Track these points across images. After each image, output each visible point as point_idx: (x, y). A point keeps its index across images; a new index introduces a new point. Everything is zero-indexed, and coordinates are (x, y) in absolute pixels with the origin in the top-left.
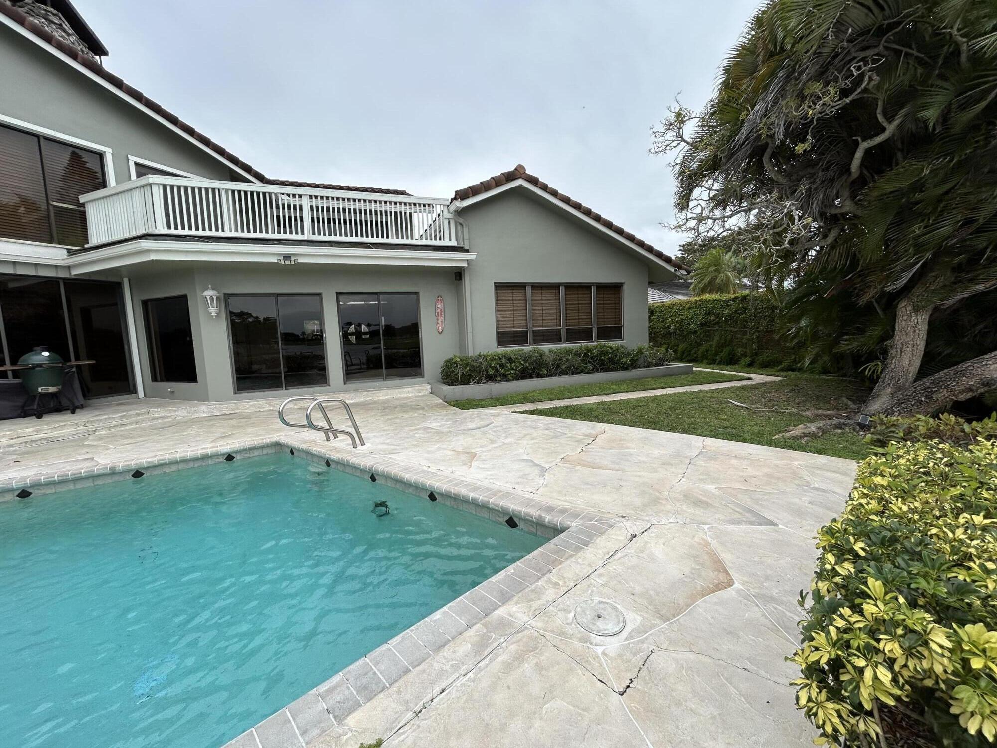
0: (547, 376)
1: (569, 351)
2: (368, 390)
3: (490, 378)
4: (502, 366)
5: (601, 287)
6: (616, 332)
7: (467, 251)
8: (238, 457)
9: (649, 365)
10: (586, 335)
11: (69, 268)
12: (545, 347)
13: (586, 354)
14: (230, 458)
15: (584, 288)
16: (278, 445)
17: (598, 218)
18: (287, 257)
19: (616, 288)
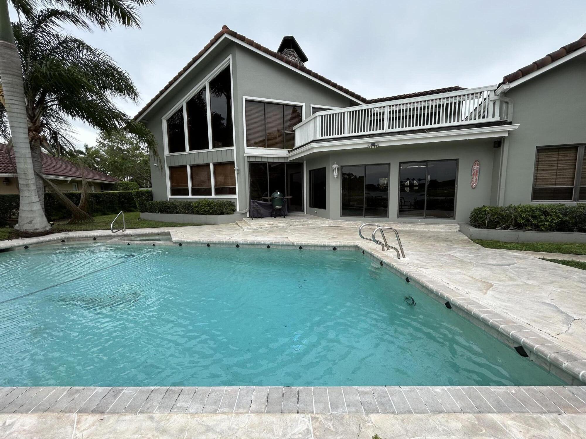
2: (412, 223)
3: (518, 226)
4: (534, 217)
7: (510, 123)
8: (338, 249)
11: (288, 158)
14: (335, 249)
16: (357, 247)
18: (373, 144)
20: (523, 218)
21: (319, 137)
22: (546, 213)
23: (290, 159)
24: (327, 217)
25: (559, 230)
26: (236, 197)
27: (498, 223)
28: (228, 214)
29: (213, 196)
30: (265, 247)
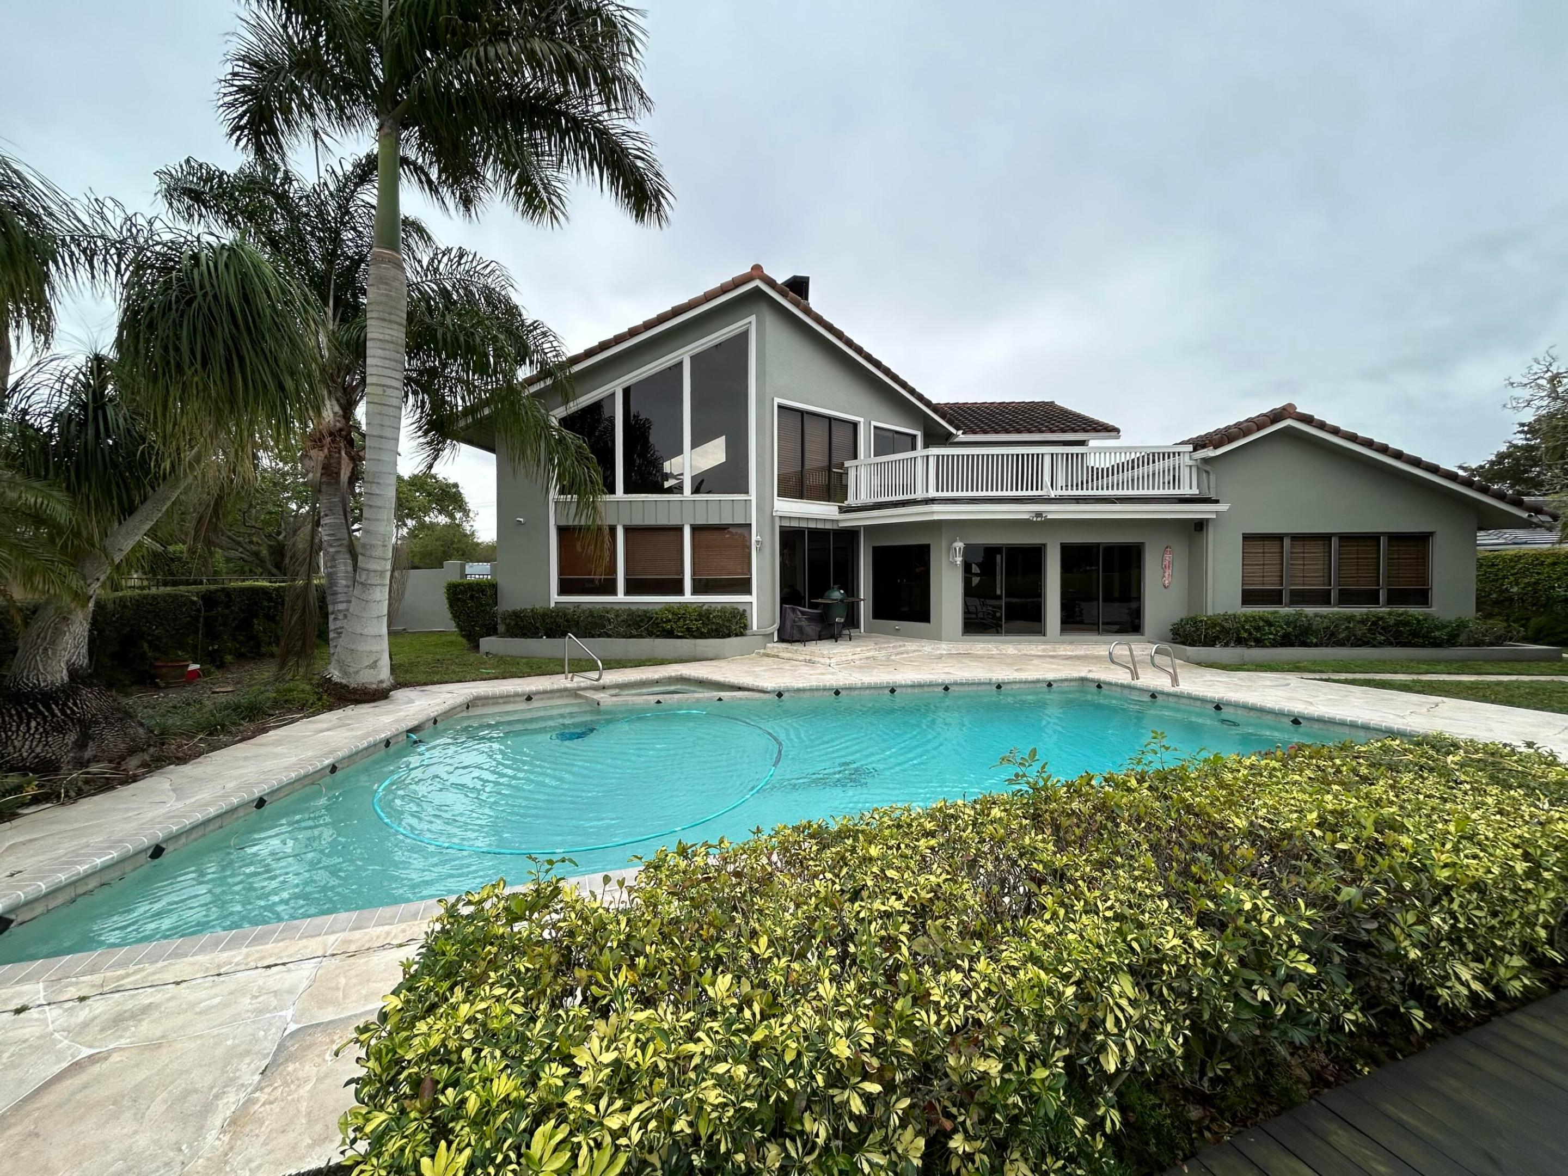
0: (1316, 645)
1: (1350, 618)
2: (1085, 643)
3: (1240, 642)
4: (1258, 629)
5: (1396, 538)
6: (1422, 597)
7: (1217, 502)
8: (1055, 685)
9: (1478, 644)
10: (1372, 598)
11: (837, 523)
12: (1310, 610)
13: (1376, 624)
14: (1050, 685)
15: (1371, 538)
16: (1083, 680)
17: (1398, 455)
18: (1039, 514)
19: (1423, 539)
20: (1246, 630)
21: (932, 493)
22: (1270, 624)
23: (842, 525)
24: (937, 637)
25: (1283, 645)
26: (753, 598)
27: (1217, 638)
28: (737, 635)
29: (688, 597)
30: (941, 689)
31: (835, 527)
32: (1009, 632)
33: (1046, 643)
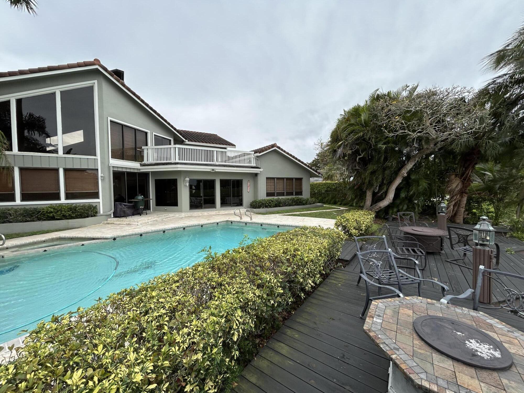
0: (282, 206)
1: (288, 199)
2: (227, 210)
3: (266, 207)
4: (270, 203)
5: (296, 179)
6: (300, 193)
7: (260, 168)
8: (219, 224)
9: (310, 204)
10: (291, 194)
11: (140, 169)
12: (280, 197)
13: (293, 200)
14: (218, 224)
15: (292, 179)
16: (227, 221)
17: (296, 159)
18: (213, 170)
19: (300, 179)
20: (267, 203)
21: (177, 161)
22: (272, 201)
23: (141, 171)
24: (181, 211)
25: (275, 207)
26: (100, 200)
27: (261, 206)
29: (63, 200)
31: (139, 171)
32: (205, 208)
33: (216, 210)
